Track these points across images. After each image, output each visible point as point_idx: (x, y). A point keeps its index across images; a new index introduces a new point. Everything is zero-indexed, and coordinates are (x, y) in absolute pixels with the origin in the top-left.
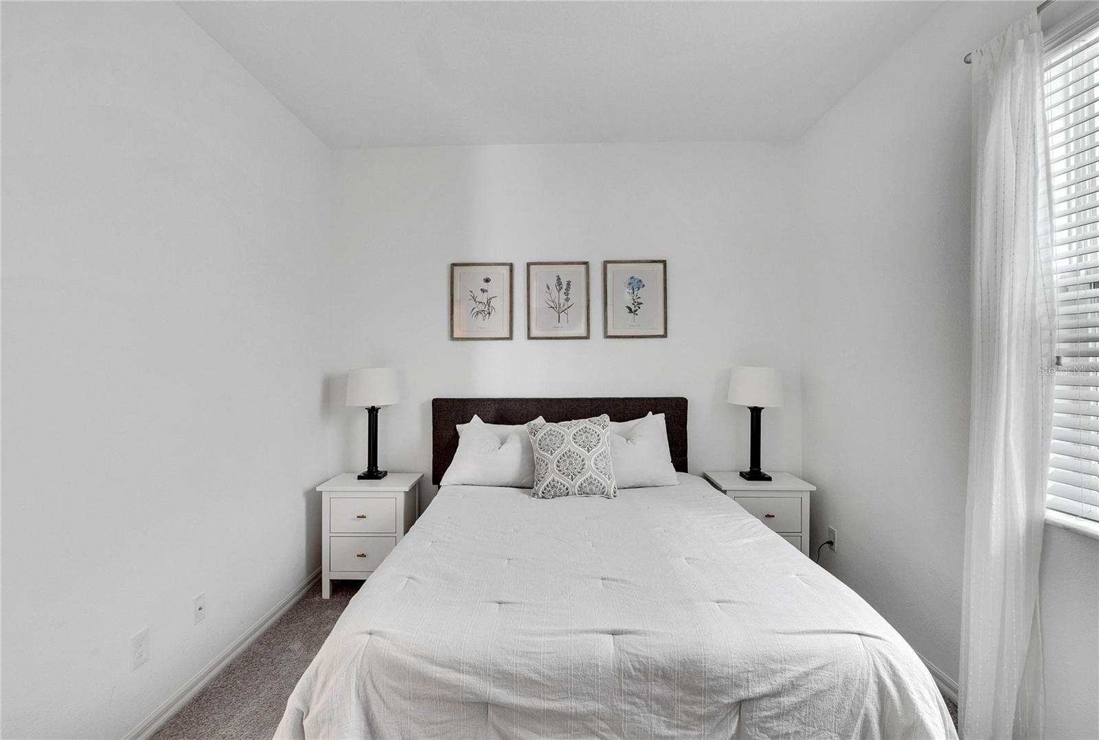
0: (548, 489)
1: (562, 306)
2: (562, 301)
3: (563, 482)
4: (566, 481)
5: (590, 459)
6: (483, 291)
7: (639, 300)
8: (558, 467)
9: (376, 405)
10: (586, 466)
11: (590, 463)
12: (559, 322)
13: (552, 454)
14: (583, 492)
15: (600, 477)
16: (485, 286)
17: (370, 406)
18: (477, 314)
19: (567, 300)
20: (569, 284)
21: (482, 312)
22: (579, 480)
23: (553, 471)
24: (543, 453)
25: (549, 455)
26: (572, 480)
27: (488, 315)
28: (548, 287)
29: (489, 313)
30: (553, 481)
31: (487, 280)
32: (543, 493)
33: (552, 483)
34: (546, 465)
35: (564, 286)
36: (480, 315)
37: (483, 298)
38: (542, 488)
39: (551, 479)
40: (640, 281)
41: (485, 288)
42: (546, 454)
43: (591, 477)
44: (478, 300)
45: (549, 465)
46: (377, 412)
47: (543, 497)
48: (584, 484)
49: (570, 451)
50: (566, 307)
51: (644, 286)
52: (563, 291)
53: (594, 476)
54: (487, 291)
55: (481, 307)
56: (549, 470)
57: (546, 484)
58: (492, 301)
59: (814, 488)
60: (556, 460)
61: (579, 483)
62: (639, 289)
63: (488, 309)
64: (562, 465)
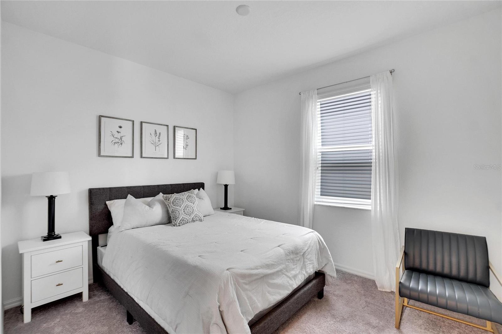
0: (181, 222)
1: (157, 143)
2: (157, 141)
3: (187, 218)
4: (187, 217)
5: (195, 207)
6: (118, 132)
7: (187, 144)
8: (184, 212)
9: (54, 195)
10: (194, 210)
11: (195, 209)
12: (156, 150)
13: (180, 207)
14: (193, 221)
15: (199, 213)
16: (119, 130)
17: (49, 195)
18: (115, 144)
19: (159, 141)
20: (160, 134)
21: (118, 143)
22: (192, 216)
23: (182, 214)
24: (176, 207)
25: (180, 208)
26: (190, 216)
27: (121, 145)
28: (151, 134)
29: (121, 144)
30: (183, 218)
31: (120, 127)
32: (179, 224)
33: (183, 219)
34: (179, 212)
35: (158, 134)
36: (116, 144)
37: (118, 136)
38: (179, 222)
39: (182, 217)
40: (188, 136)
41: (119, 131)
42: (178, 207)
43: (196, 214)
44: (115, 136)
45: (180, 212)
46: (55, 198)
47: (179, 226)
48: (194, 217)
49: (187, 205)
50: (158, 144)
51: (189, 138)
52: (157, 137)
53: (197, 214)
54: (120, 132)
55: (117, 140)
56: (180, 214)
57: (180, 220)
58: (123, 137)
59: (244, 209)
60: (183, 209)
61: (192, 217)
62: (187, 139)
63: (121, 142)
64: (186, 211)
